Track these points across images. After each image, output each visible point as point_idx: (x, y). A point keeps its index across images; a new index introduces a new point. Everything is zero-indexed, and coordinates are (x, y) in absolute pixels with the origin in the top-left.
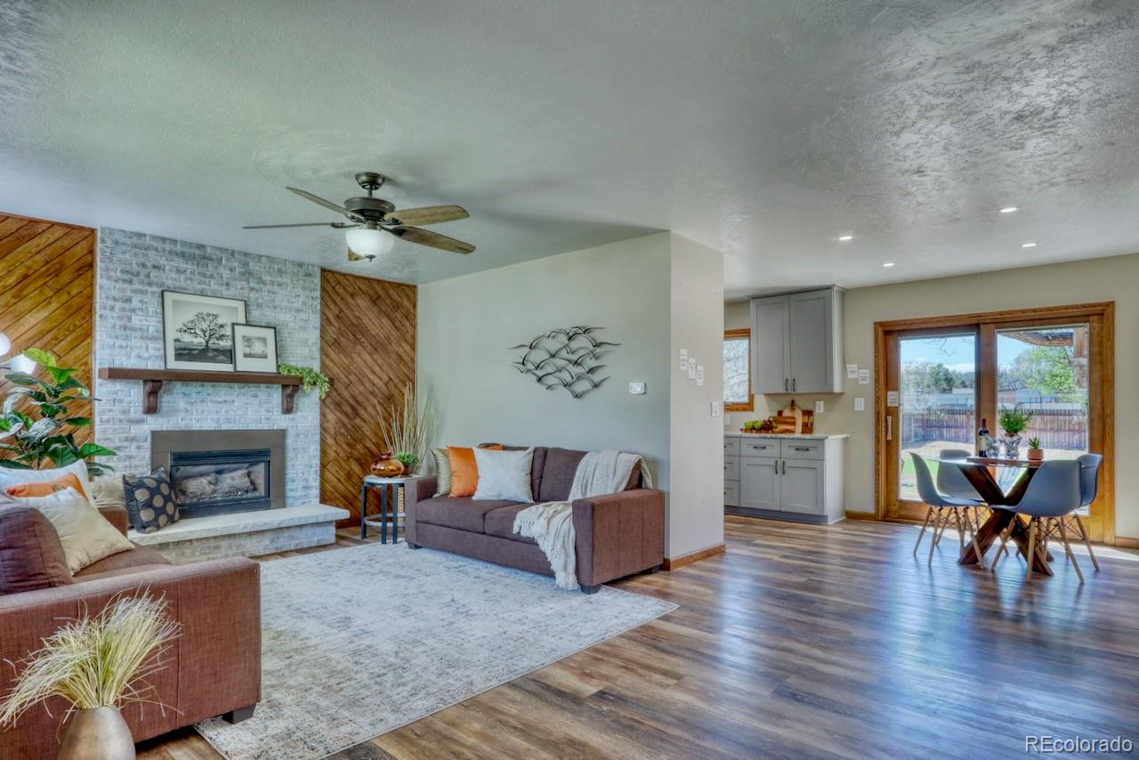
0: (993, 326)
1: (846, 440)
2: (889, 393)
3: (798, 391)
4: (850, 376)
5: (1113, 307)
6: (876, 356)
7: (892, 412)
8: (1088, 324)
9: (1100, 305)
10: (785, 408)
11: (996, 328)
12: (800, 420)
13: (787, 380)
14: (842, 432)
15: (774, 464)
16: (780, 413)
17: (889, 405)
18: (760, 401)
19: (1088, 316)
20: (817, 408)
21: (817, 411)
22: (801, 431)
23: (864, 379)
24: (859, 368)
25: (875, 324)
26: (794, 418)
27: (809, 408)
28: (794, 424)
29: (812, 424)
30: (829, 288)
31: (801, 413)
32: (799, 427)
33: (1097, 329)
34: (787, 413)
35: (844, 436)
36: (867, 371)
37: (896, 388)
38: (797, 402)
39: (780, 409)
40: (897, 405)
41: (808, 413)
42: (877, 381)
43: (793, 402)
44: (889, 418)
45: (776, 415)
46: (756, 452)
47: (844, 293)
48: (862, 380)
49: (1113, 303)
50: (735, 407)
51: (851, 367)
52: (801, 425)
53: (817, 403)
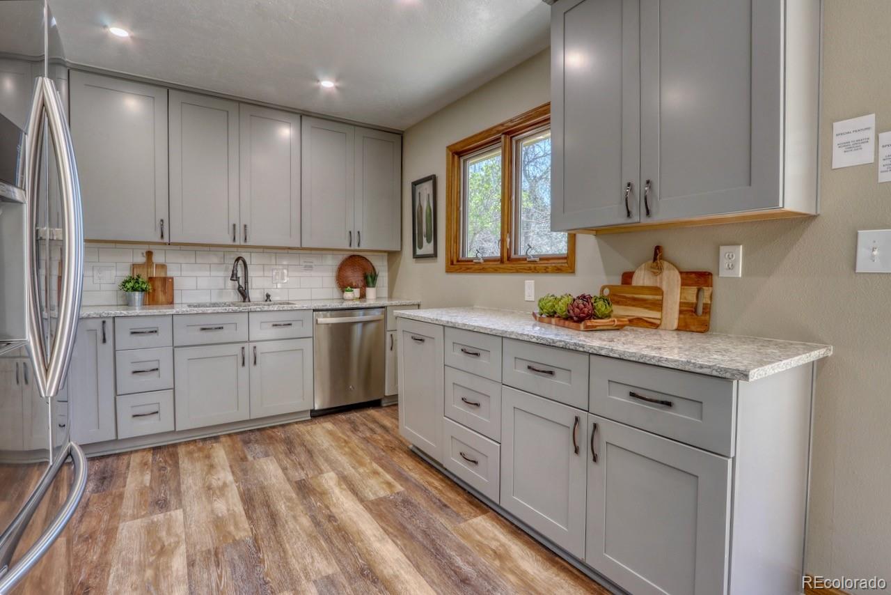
1: (822, 362)
3: (659, 217)
4: (841, 159)
10: (638, 265)
12: (674, 294)
14: (807, 339)
16: (627, 277)
18: (588, 246)
20: (724, 263)
21: (724, 273)
22: (675, 325)
24: (879, 130)
26: (657, 290)
27: (698, 262)
28: (658, 305)
29: (707, 309)
31: (677, 278)
32: (672, 314)
34: (642, 278)
35: (816, 355)
38: (669, 251)
39: (629, 268)
41: (700, 279)
45: (617, 281)
51: (844, 129)
52: (677, 308)
53: (723, 249)
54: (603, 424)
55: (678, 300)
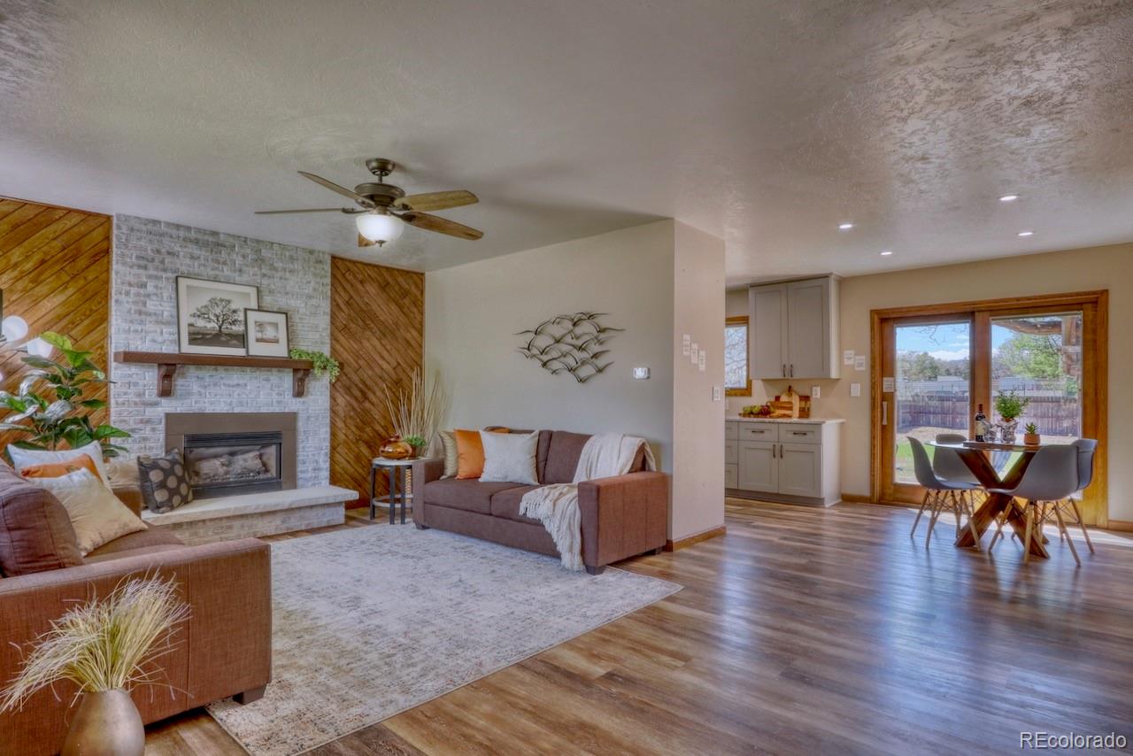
0: (988, 313)
1: (843, 423)
2: (885, 379)
3: (795, 377)
4: (847, 362)
5: (1107, 295)
6: (872, 343)
7: (888, 398)
8: (1081, 312)
9: (1094, 293)
10: (782, 393)
11: (991, 316)
12: (797, 404)
13: (785, 366)
14: (839, 417)
15: (772, 448)
16: (778, 398)
17: (884, 391)
18: (758, 386)
19: (1081, 304)
20: (814, 393)
21: (814, 396)
22: (798, 415)
23: (860, 365)
24: (856, 355)
25: (872, 311)
26: (791, 403)
27: (806, 393)
28: (791, 409)
29: (809, 409)
30: (826, 277)
31: (798, 398)
32: (796, 412)
33: (1090, 317)
34: (784, 398)
35: (842, 420)
36: (863, 357)
37: (892, 374)
38: (795, 387)
39: (777, 394)
40: (893, 391)
41: (805, 398)
42: (873, 367)
43: (790, 387)
44: (885, 403)
45: (773, 399)
46: (753, 436)
47: (843, 282)
48: (859, 366)
49: (1107, 291)
50: (733, 392)
51: (848, 353)
52: (798, 410)
53: (814, 388)
54: (784, 445)
55: (798, 406)
